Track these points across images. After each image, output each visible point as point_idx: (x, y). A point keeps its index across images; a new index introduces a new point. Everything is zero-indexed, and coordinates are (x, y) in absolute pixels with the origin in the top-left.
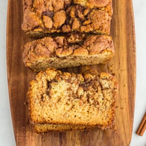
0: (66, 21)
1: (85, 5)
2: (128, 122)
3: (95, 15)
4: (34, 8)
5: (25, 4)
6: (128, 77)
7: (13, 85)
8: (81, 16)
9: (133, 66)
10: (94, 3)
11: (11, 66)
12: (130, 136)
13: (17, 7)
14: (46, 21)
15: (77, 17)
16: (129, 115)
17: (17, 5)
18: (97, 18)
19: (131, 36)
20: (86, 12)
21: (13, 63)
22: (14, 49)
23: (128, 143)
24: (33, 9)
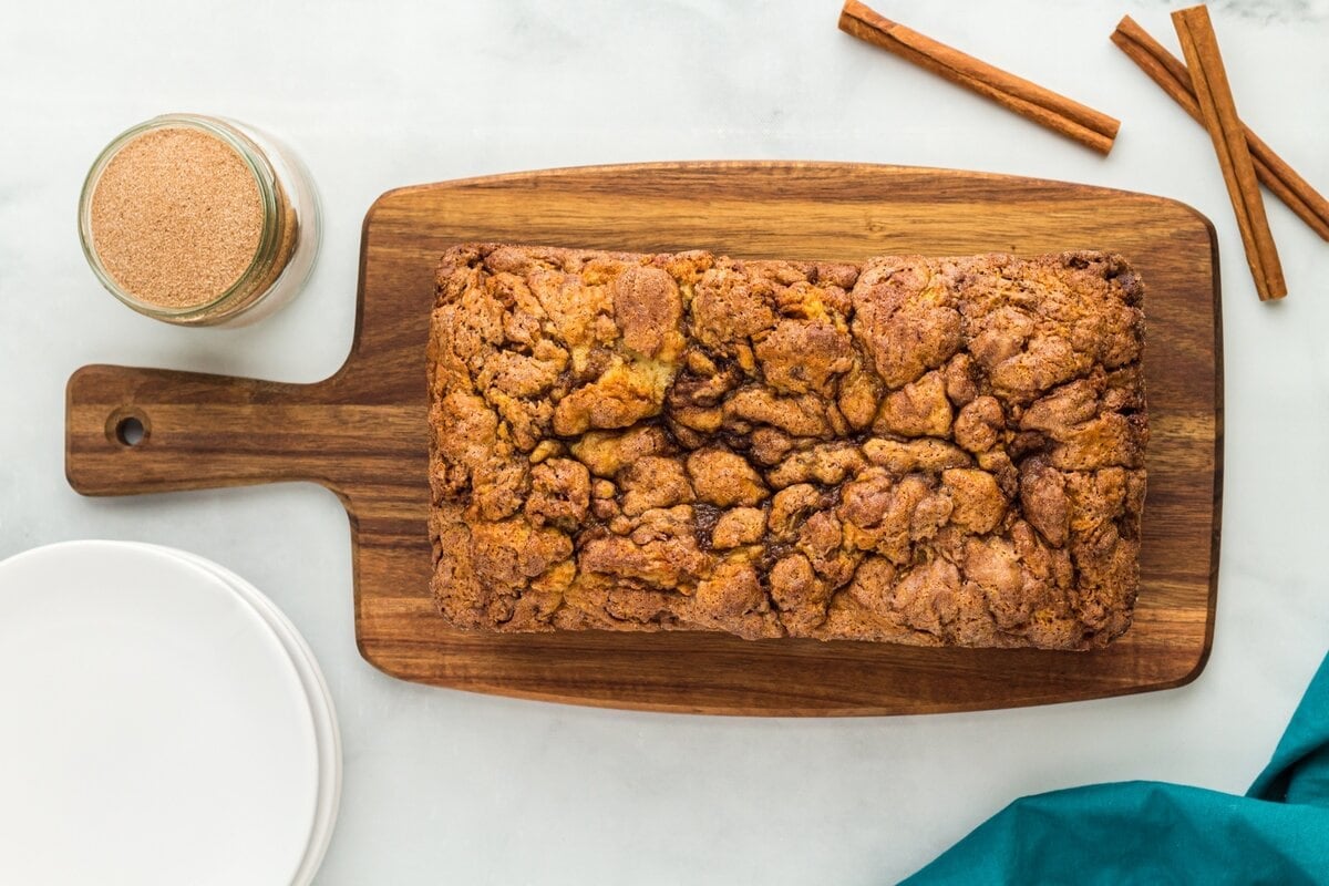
0: (734, 450)
1: (668, 369)
2: (1092, 209)
3: (717, 326)
4: (680, 583)
5: (656, 620)
6: (900, 199)
7: (914, 694)
8: (717, 383)
9: (852, 177)
10: (663, 328)
11: (831, 699)
12: (1153, 204)
13: (577, 664)
14: (735, 537)
15: (720, 400)
16: (1062, 205)
17: (567, 665)
18: (729, 315)
19: (722, 180)
20: (701, 361)
21: (821, 691)
22: (756, 685)
23: (1181, 212)
24: (683, 590)
